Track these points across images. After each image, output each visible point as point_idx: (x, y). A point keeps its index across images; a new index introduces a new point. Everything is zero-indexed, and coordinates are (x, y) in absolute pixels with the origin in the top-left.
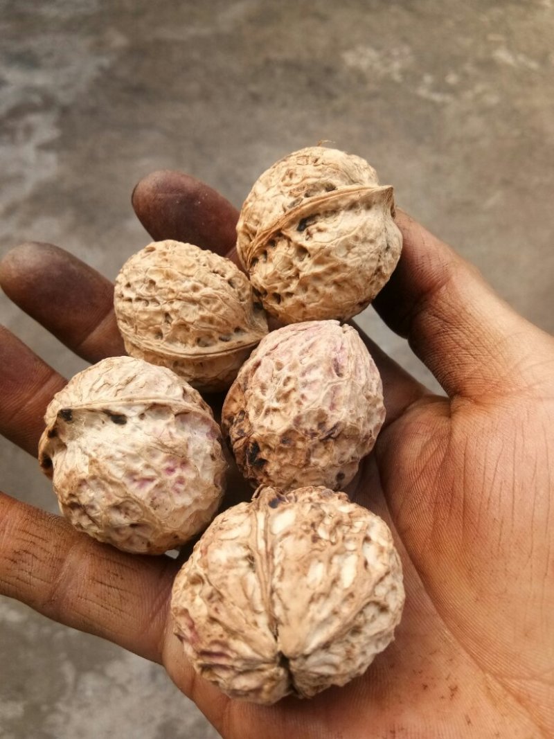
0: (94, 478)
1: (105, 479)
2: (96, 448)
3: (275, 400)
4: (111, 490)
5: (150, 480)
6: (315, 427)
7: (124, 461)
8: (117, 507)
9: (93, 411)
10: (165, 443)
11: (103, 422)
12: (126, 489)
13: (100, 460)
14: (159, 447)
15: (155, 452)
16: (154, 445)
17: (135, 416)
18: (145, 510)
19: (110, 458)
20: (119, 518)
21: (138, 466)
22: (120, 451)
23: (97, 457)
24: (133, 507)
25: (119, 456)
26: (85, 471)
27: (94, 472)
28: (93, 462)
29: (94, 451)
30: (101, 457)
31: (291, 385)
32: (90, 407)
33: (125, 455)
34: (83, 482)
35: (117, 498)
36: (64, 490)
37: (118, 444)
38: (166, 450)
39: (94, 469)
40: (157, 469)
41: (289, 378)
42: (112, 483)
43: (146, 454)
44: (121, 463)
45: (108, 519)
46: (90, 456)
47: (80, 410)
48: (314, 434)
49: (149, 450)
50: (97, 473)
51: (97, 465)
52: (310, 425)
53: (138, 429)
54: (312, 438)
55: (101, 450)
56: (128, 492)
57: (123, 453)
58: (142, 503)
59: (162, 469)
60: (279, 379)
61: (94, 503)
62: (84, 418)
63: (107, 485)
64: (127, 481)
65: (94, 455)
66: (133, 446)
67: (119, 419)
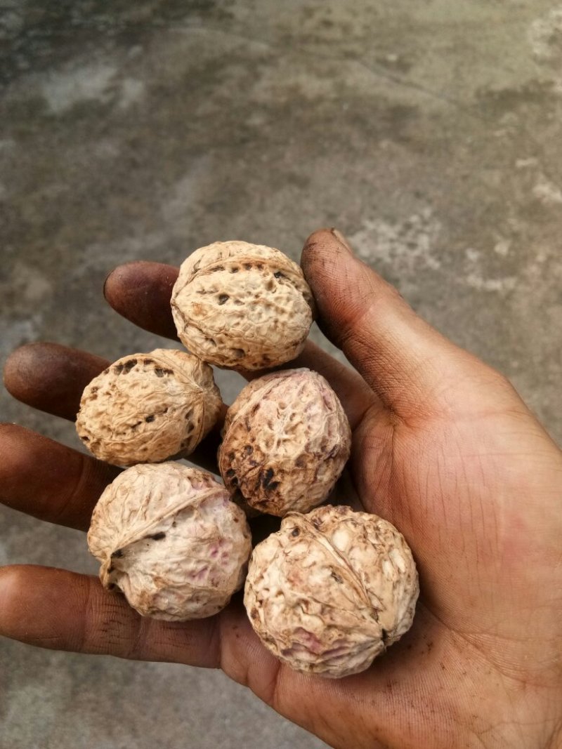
0: (164, 590)
1: (173, 587)
2: (153, 568)
3: (284, 433)
4: (180, 592)
5: (205, 569)
6: (319, 450)
7: (181, 568)
8: (190, 600)
9: (137, 541)
10: (203, 537)
11: (148, 545)
12: (191, 586)
13: (162, 575)
14: (200, 543)
15: (198, 548)
16: (195, 544)
17: (170, 529)
18: (211, 591)
19: (169, 571)
20: (194, 606)
21: (191, 566)
22: (174, 563)
23: (158, 573)
24: (201, 594)
25: (174, 566)
26: (153, 588)
27: (161, 586)
28: (156, 579)
29: (153, 570)
30: (161, 573)
31: (297, 420)
32: (133, 540)
33: (178, 563)
34: (156, 596)
35: (188, 595)
36: (142, 606)
37: (169, 558)
38: (206, 542)
39: (160, 584)
40: (206, 559)
41: (294, 415)
42: (179, 588)
43: (193, 553)
44: (179, 570)
45: (186, 611)
46: (152, 575)
47: (126, 546)
48: (320, 456)
49: (194, 549)
50: (164, 586)
51: (161, 580)
52: (316, 449)
53: (177, 537)
54: (319, 459)
55: (158, 568)
56: (194, 587)
57: (177, 562)
58: (206, 589)
59: (210, 557)
60: (285, 416)
61: (171, 606)
62: (132, 550)
63: (175, 590)
64: (188, 580)
65: (154, 573)
66: (181, 553)
67: (160, 537)
